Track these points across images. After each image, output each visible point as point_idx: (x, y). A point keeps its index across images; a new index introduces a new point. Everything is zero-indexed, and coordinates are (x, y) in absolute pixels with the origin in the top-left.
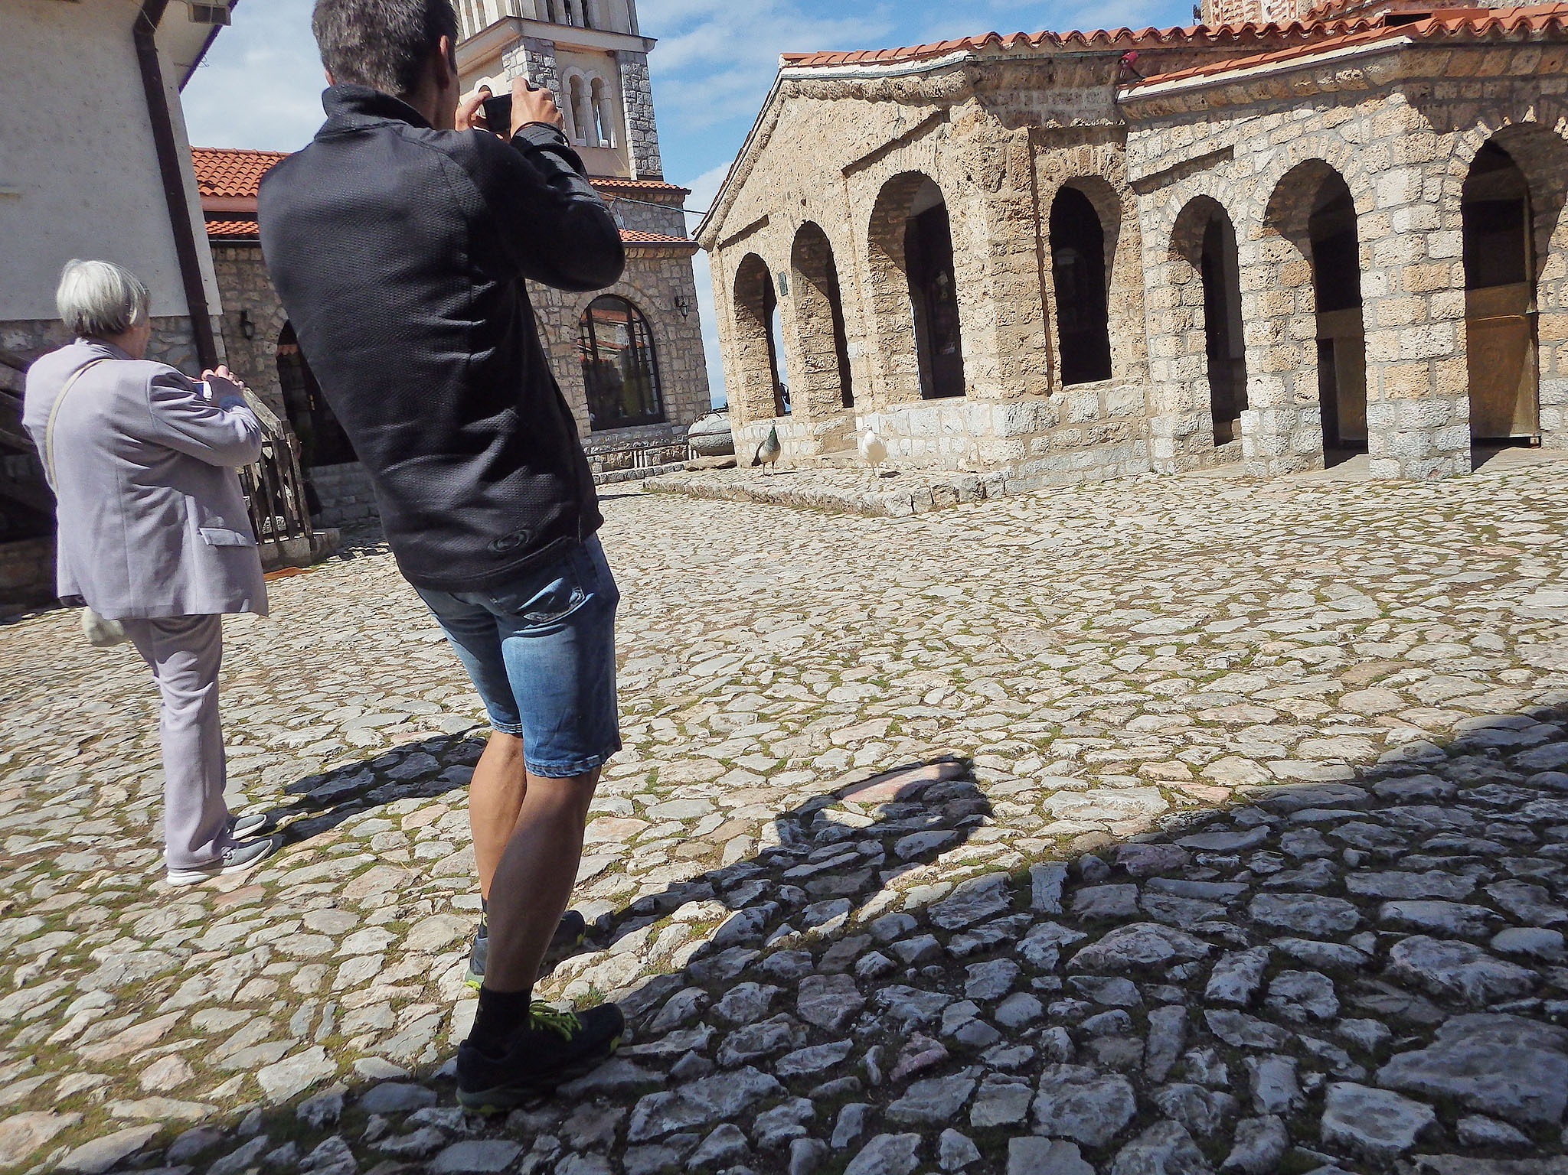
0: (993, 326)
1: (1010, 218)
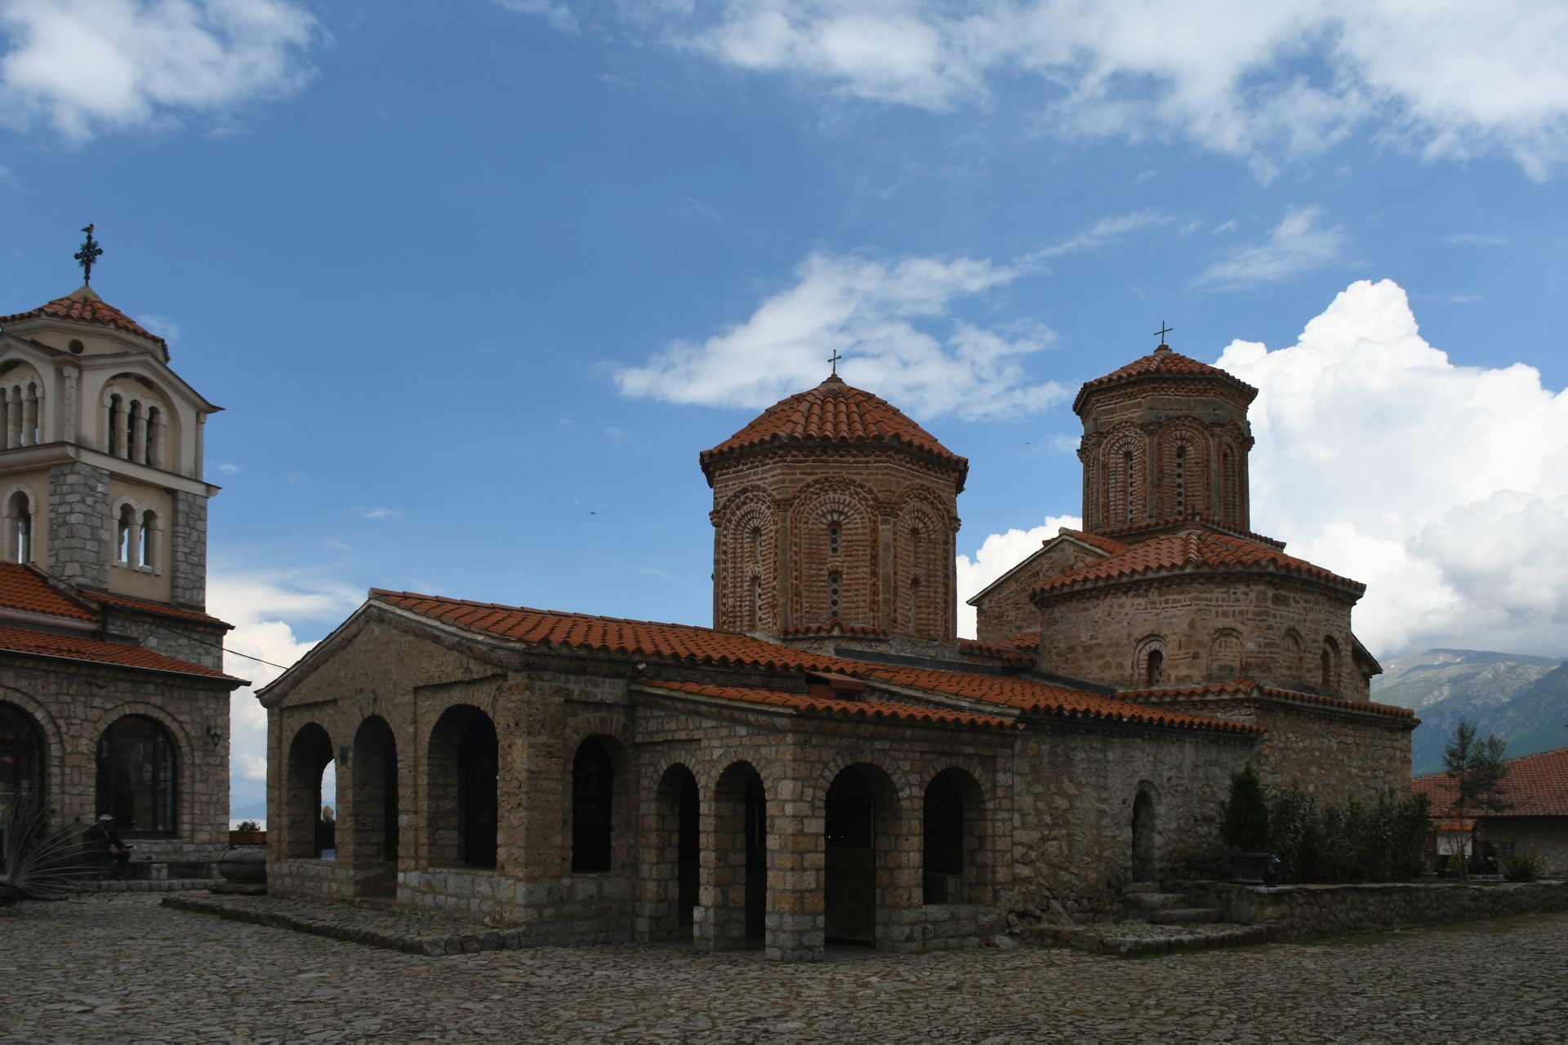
0: (523, 827)
1: (544, 756)
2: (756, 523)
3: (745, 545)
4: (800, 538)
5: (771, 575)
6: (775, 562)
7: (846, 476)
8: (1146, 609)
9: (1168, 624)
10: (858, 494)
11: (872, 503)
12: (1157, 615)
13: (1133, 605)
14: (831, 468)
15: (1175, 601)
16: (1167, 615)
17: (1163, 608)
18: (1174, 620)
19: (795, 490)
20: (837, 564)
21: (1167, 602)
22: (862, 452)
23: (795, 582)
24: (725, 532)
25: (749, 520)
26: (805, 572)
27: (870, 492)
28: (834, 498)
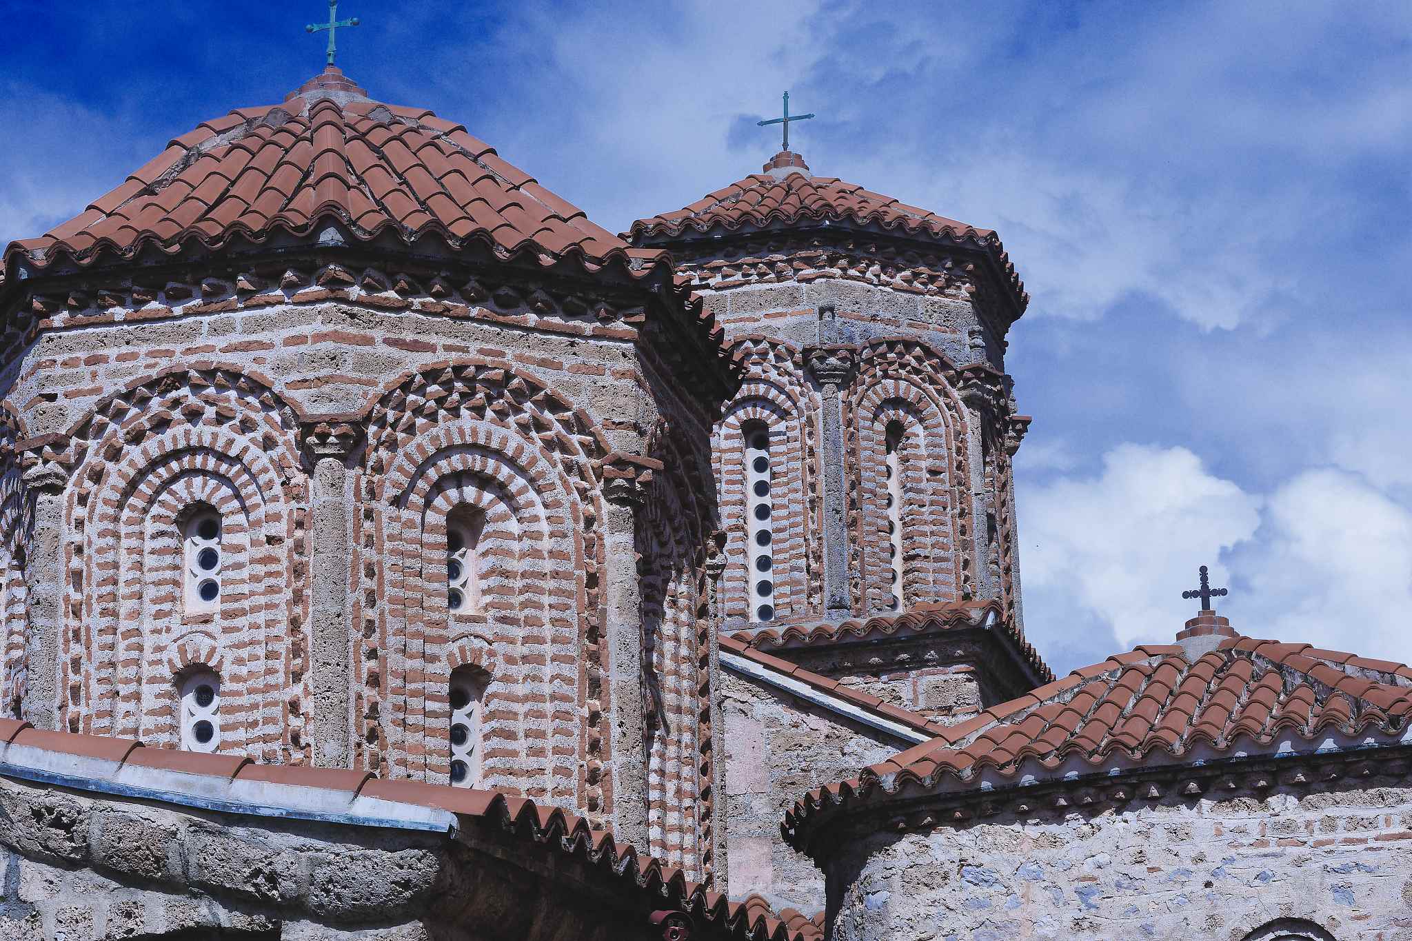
2: (200, 489)
3: (150, 561)
4: (380, 552)
5: (279, 665)
6: (295, 624)
7: (515, 367)
8: (1262, 843)
9: (1336, 889)
10: (540, 426)
11: (582, 458)
12: (1299, 862)
13: (1219, 833)
14: (470, 335)
15: (1355, 823)
16: (1334, 863)
17: (1320, 843)
18: (1356, 877)
19: (372, 391)
20: (478, 643)
21: (1330, 824)
22: (559, 298)
23: (369, 693)
24: (80, 512)
25: (175, 478)
26: (395, 661)
27: (580, 424)
28: (474, 432)
